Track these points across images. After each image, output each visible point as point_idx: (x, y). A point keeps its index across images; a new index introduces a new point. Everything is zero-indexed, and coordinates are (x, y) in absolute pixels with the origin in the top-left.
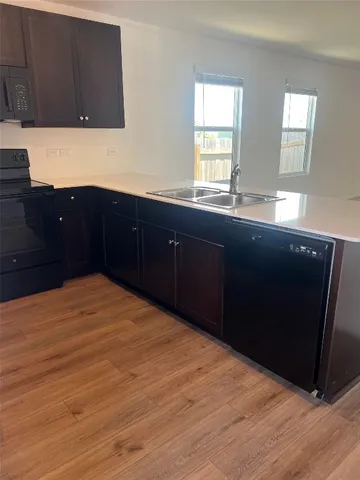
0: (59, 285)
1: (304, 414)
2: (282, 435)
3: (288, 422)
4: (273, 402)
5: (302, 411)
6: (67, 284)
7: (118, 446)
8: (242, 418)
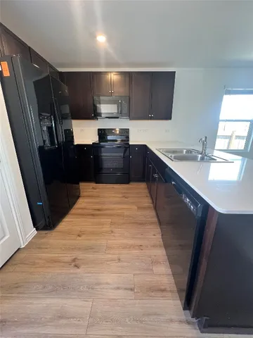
0: (128, 183)
1: (171, 321)
2: (141, 322)
3: (155, 317)
4: (159, 294)
5: (174, 317)
6: (131, 183)
7: (74, 260)
8: (132, 290)
